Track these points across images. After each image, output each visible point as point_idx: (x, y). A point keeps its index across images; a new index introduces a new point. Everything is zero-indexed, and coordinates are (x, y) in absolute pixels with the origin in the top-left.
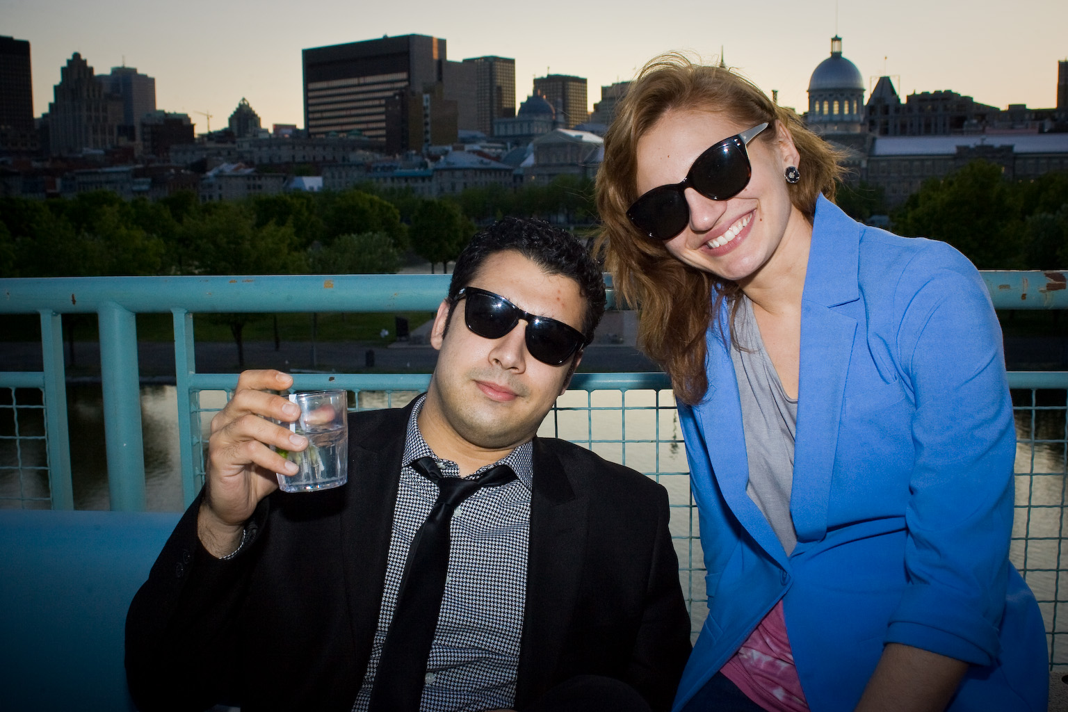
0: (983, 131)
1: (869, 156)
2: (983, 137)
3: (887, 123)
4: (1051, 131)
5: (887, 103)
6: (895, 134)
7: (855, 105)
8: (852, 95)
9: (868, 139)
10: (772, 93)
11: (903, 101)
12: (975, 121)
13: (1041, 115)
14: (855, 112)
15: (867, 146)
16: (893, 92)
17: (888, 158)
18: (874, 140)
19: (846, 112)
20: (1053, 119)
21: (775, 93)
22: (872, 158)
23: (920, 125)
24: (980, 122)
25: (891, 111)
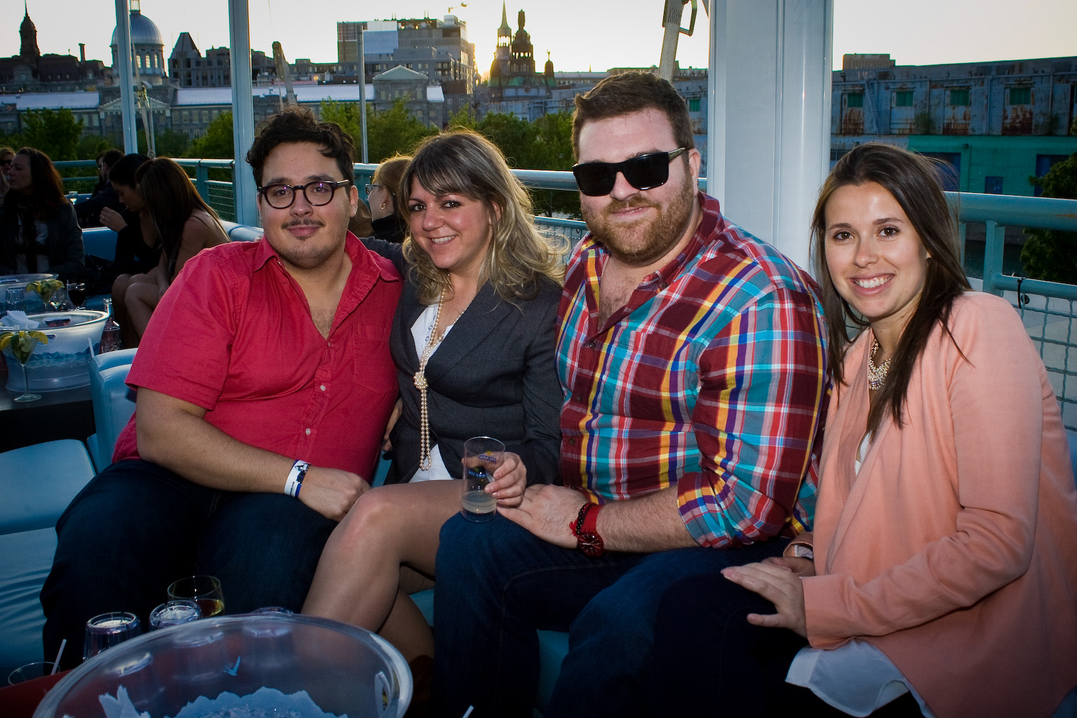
0: (272, 82)
1: (172, 106)
2: (271, 88)
3: (189, 75)
4: (328, 83)
5: (188, 57)
6: (197, 86)
7: (156, 60)
8: (153, 50)
9: (170, 91)
10: (79, 47)
11: (204, 55)
12: (266, 74)
13: (321, 68)
14: (156, 66)
15: (170, 97)
16: (194, 47)
17: (190, 107)
18: (176, 91)
19: (148, 65)
20: (332, 72)
21: (82, 46)
22: (174, 108)
23: (219, 77)
24: (270, 74)
25: (193, 65)
